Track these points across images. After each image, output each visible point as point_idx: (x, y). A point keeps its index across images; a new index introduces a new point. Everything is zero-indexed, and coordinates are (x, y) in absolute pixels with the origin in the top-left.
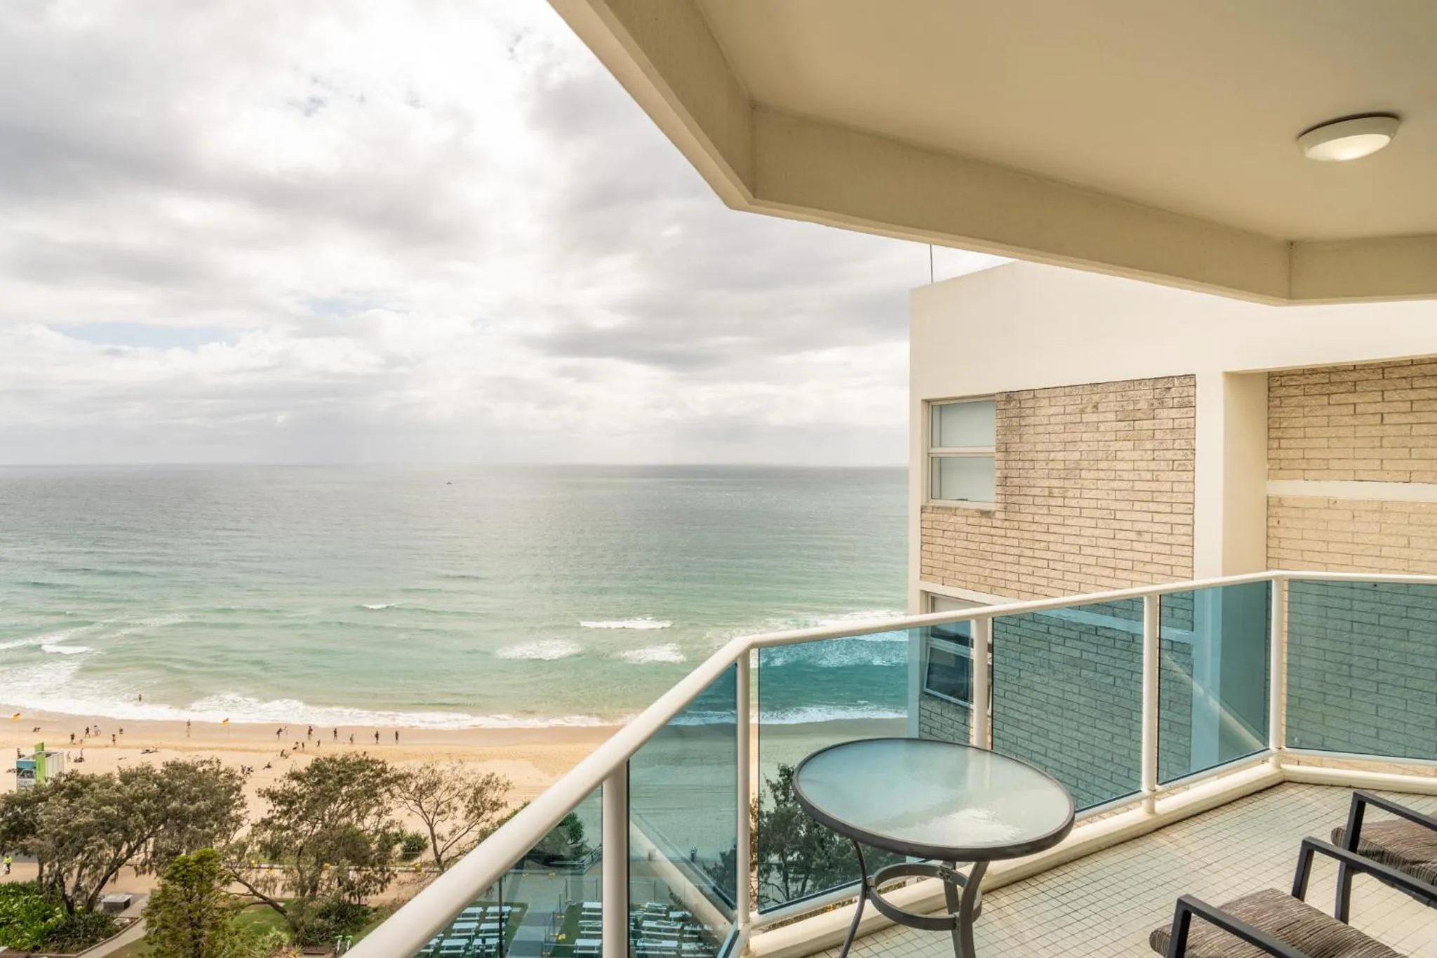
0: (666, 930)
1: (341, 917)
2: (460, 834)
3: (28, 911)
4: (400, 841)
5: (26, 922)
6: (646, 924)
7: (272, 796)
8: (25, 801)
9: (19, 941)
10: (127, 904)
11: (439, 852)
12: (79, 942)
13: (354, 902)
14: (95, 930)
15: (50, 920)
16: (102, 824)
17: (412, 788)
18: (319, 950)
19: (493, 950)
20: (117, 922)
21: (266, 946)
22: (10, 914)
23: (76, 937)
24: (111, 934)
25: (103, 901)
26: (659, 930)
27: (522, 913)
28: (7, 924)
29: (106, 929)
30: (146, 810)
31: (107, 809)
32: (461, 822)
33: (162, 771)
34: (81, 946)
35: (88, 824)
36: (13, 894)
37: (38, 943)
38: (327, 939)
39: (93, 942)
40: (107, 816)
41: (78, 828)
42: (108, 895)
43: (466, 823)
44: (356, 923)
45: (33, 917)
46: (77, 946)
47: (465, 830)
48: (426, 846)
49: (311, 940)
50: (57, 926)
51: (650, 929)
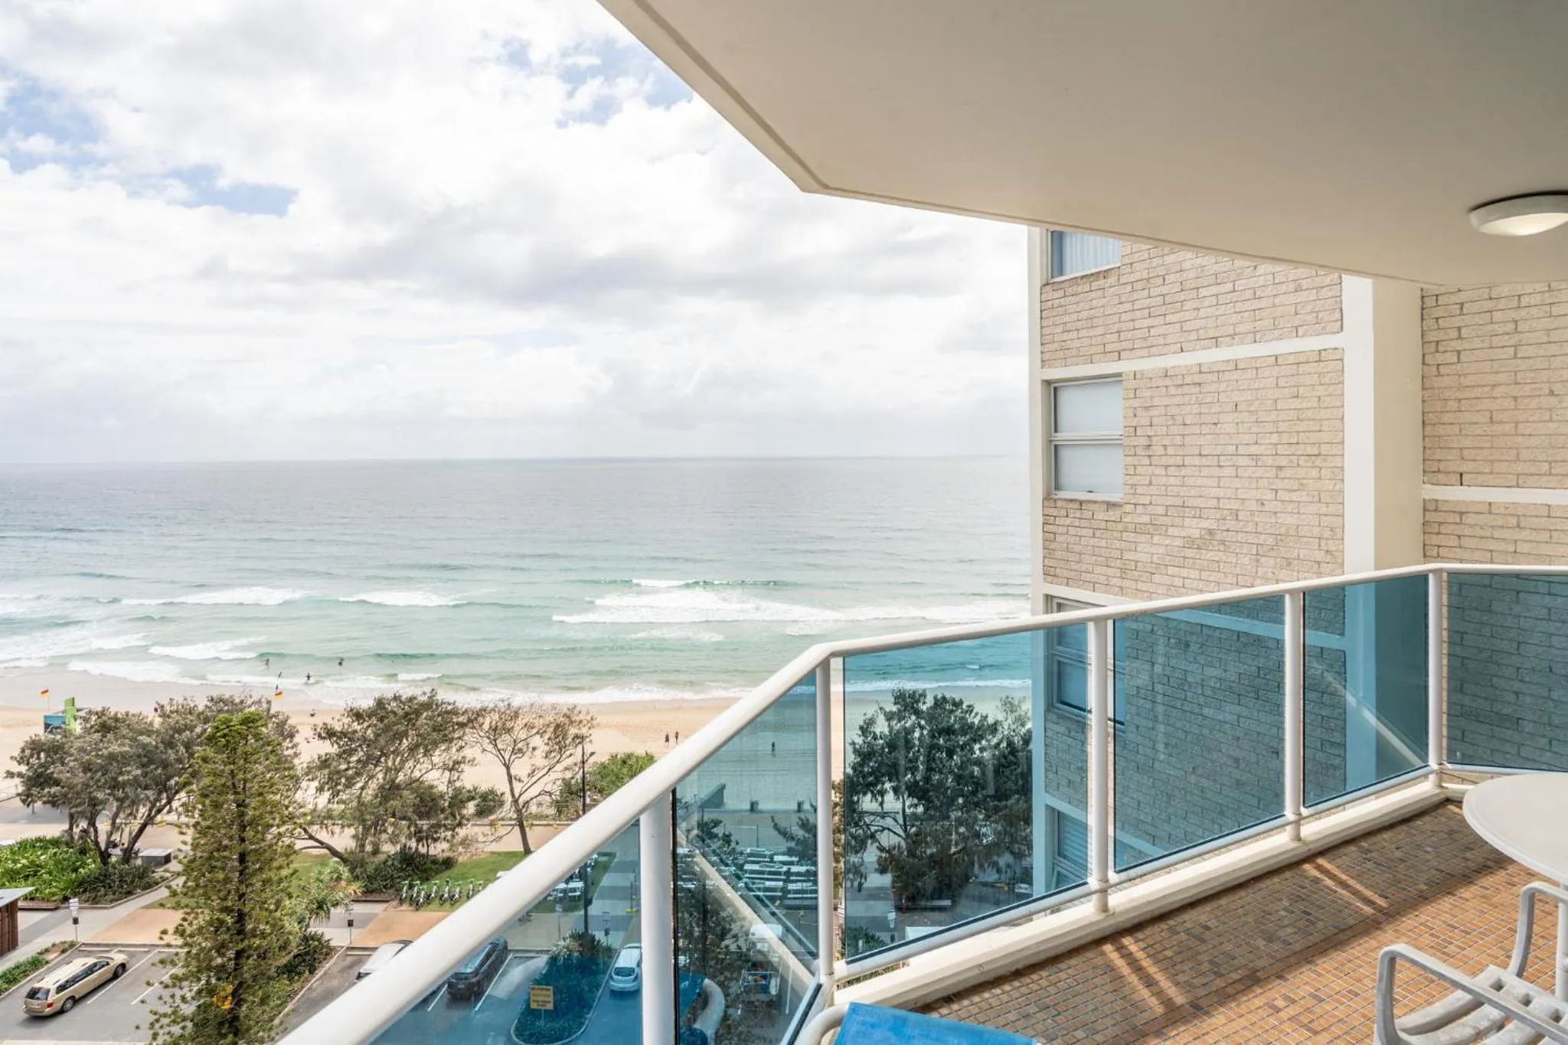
0: (770, 873)
1: (408, 865)
2: (540, 775)
3: (57, 863)
4: (473, 798)
5: (55, 873)
6: (747, 867)
7: (330, 734)
8: (54, 746)
9: (47, 891)
10: (167, 859)
11: (517, 795)
12: (114, 894)
13: (423, 850)
14: (132, 882)
15: (81, 870)
16: (139, 756)
17: (486, 727)
18: (383, 897)
19: (578, 893)
20: (157, 876)
21: (322, 877)
22: (38, 866)
23: (110, 887)
24: (149, 886)
25: (140, 855)
26: (763, 873)
27: (610, 862)
28: (35, 875)
29: (144, 881)
30: (188, 742)
31: (144, 739)
32: (539, 760)
33: (206, 706)
34: (116, 897)
35: (123, 755)
36: (41, 847)
37: (68, 893)
38: (392, 886)
39: (129, 893)
40: (144, 746)
41: (112, 757)
42: (146, 849)
43: (546, 762)
44: (425, 871)
45: (62, 869)
46: (111, 897)
47: (546, 769)
48: (502, 804)
49: (375, 886)
50: (89, 876)
51: (753, 872)
